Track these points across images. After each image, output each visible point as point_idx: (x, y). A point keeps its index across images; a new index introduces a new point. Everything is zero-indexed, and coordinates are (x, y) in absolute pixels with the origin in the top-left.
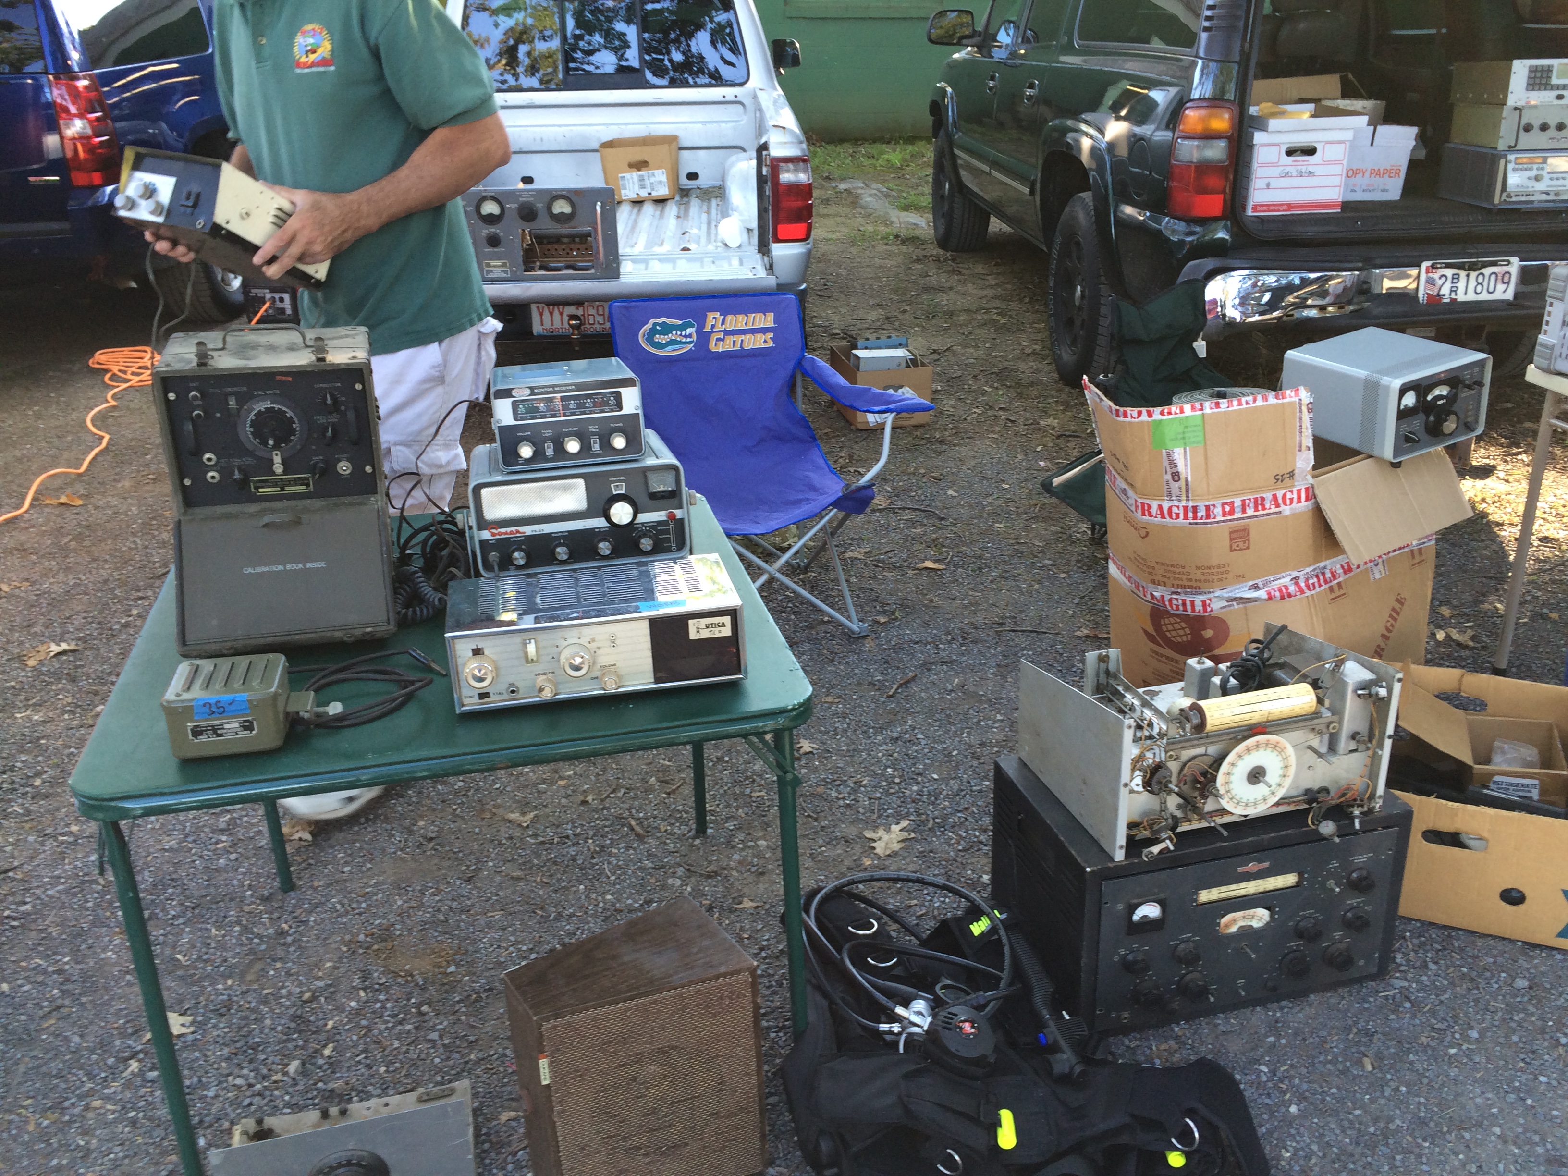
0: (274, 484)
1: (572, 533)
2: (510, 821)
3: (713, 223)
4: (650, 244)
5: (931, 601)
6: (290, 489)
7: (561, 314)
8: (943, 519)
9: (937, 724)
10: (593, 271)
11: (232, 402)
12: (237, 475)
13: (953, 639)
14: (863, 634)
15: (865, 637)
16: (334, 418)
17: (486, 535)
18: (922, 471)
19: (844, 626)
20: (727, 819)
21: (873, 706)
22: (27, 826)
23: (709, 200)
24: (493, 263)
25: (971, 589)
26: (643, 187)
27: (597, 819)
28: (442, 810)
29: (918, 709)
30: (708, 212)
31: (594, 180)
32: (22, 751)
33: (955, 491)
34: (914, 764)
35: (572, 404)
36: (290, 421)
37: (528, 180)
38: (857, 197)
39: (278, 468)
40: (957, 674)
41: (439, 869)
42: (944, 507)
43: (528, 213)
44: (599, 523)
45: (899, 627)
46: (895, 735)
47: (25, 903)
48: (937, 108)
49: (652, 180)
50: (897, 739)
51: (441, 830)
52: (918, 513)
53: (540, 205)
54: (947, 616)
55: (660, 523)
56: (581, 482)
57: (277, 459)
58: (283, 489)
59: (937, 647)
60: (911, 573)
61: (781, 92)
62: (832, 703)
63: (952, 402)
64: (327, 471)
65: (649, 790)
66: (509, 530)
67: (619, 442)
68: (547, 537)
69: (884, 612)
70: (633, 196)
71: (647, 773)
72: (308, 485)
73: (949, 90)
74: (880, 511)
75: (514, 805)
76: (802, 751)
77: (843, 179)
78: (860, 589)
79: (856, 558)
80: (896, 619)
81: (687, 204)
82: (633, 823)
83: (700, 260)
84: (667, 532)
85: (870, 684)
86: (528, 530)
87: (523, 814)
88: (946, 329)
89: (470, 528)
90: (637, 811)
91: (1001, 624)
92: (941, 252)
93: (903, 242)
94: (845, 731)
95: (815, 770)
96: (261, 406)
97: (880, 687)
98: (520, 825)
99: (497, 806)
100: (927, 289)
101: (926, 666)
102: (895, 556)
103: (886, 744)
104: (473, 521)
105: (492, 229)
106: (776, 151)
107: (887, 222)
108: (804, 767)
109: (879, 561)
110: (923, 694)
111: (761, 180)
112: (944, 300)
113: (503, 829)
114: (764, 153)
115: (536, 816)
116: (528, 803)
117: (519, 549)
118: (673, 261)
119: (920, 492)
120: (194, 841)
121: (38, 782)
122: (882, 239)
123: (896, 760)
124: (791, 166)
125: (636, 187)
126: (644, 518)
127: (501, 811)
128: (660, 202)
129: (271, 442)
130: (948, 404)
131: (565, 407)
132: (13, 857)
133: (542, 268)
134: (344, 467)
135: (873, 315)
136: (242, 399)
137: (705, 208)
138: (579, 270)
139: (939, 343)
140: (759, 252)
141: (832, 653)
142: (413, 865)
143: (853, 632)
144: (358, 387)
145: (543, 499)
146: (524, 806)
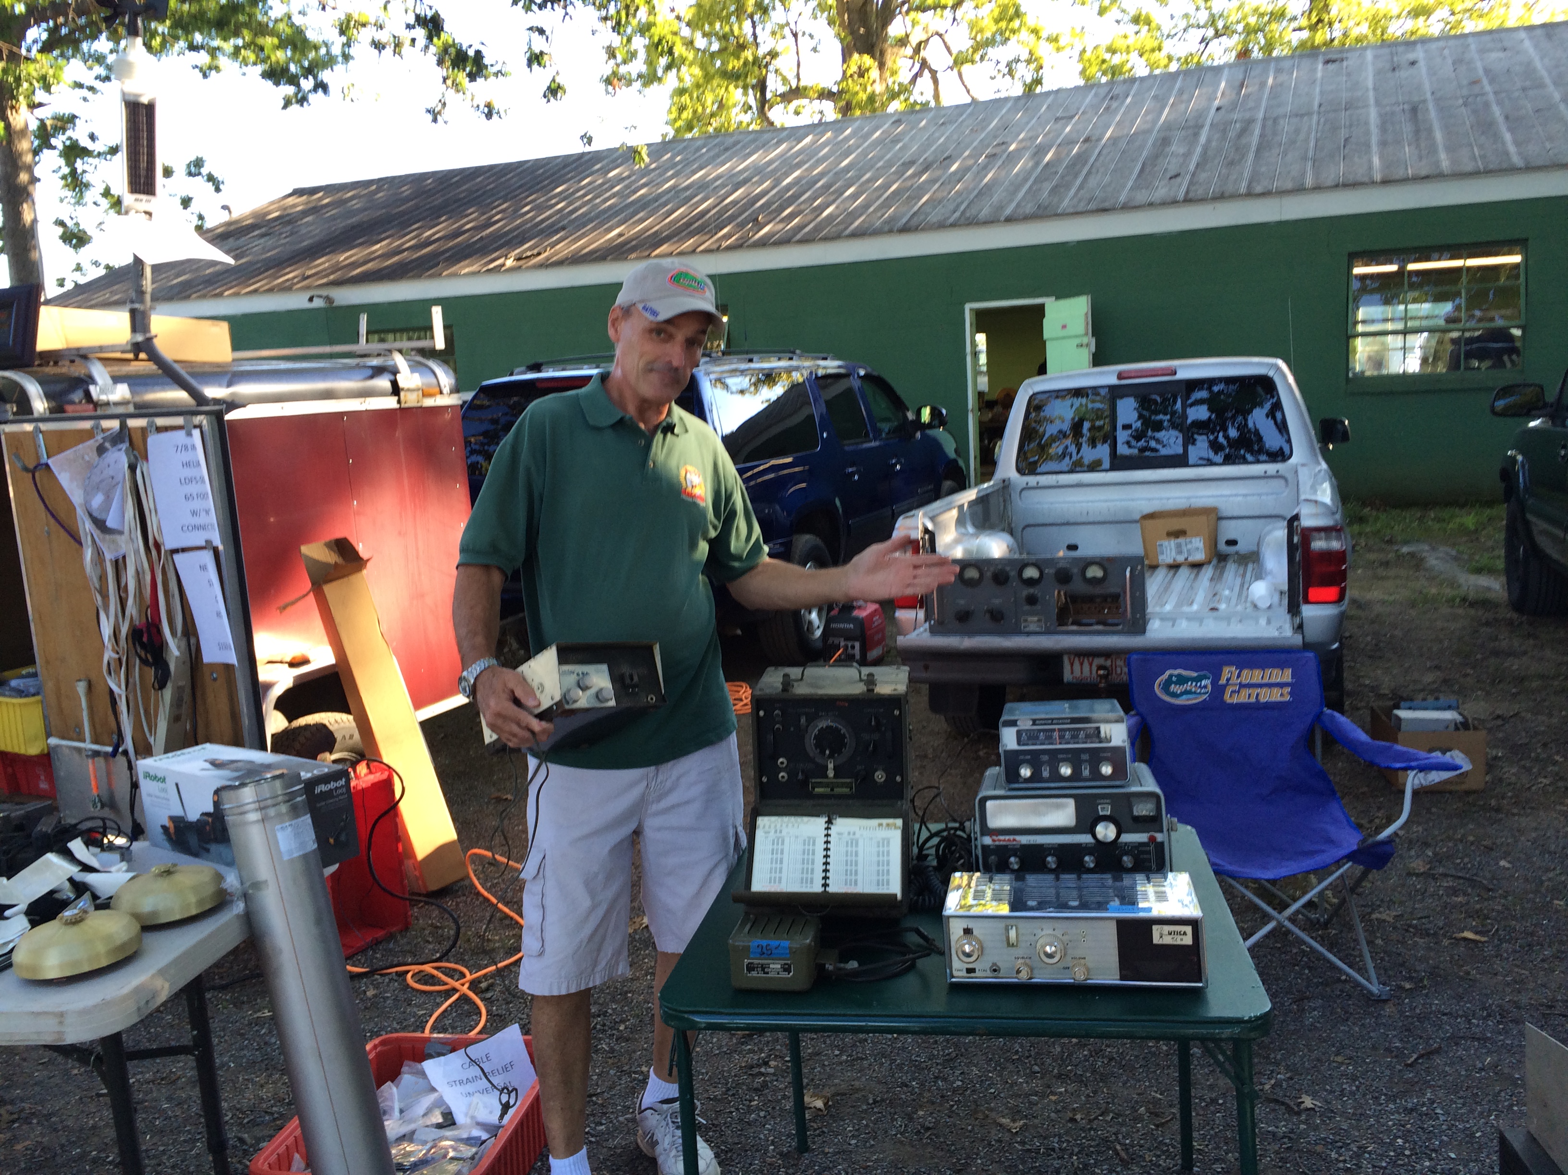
0: (826, 785)
1: (1062, 846)
2: (1001, 1125)
3: (1246, 587)
4: (1179, 604)
5: (1468, 973)
6: (838, 791)
7: (1091, 665)
8: (1490, 890)
9: (1461, 1101)
10: (1120, 627)
11: (803, 720)
12: (800, 776)
13: (1489, 1015)
14: (1384, 998)
15: (1385, 1001)
16: (876, 736)
17: (987, 840)
18: (1471, 838)
19: (1363, 987)
20: (1217, 1160)
21: (1388, 1072)
22: (610, 1061)
23: (1246, 565)
24: (1030, 619)
25: (1518, 966)
26: (1180, 552)
27: (1083, 1138)
28: (941, 1105)
29: (1440, 1083)
30: (1244, 576)
31: (1133, 546)
32: (613, 1000)
33: (1509, 862)
34: (1430, 1139)
35: (1068, 735)
36: (844, 736)
37: (1073, 547)
38: (1422, 560)
39: (831, 773)
40: (1489, 1053)
41: (932, 1158)
42: (1493, 878)
43: (1063, 577)
44: (1086, 839)
45: (1427, 995)
46: (1410, 1105)
47: (602, 1124)
48: (1507, 474)
49: (1189, 546)
50: (1412, 1110)
51: (937, 1122)
52: (1462, 881)
53: (1075, 570)
54: (1484, 991)
55: (1141, 844)
56: (1071, 802)
57: (831, 766)
58: (832, 790)
59: (1469, 1022)
60: (1446, 942)
61: (1324, 465)
62: (1342, 1063)
63: (1514, 770)
64: (868, 777)
65: (1138, 1119)
66: (1007, 837)
67: (1107, 770)
68: (1040, 847)
69: (1410, 979)
70: (1170, 561)
71: (1137, 1102)
72: (851, 788)
73: (1520, 458)
74: (1418, 875)
75: (1006, 1111)
76: (1303, 1106)
77: (1406, 542)
78: (1385, 952)
79: (1384, 921)
80: (1424, 987)
81: (1224, 567)
82: (1118, 1147)
83: (1228, 619)
84: (1149, 853)
85: (1386, 1050)
86: (1024, 840)
87: (1014, 1121)
88: (1515, 695)
89: (975, 833)
90: (1124, 1137)
91: (1550, 1007)
92: (1515, 616)
93: (1472, 604)
94: (1353, 1093)
95: (1316, 1128)
96: (823, 724)
97: (1399, 1055)
98: (1009, 1131)
99: (991, 1110)
100: (1496, 653)
101: (1455, 1040)
102: (1430, 922)
103: (1399, 1113)
104: (977, 828)
105: (1031, 591)
106: (1307, 522)
107: (1453, 584)
108: (1303, 1123)
109: (1410, 926)
110: (1447, 1069)
111: (1292, 548)
112: (1514, 665)
113: (993, 1132)
114: (1295, 524)
115: (1025, 1124)
116: (1019, 1112)
117: (1015, 855)
118: (1201, 620)
119: (1466, 860)
120: (733, 1095)
121: (622, 1028)
122: (1448, 601)
123: (1409, 1131)
124: (1323, 534)
125: (1174, 553)
126: (1127, 838)
127: (993, 1115)
128: (1197, 566)
129: (827, 752)
130: (1510, 772)
131: (1062, 737)
132: (597, 1085)
133: (1073, 624)
134: (880, 776)
135: (1429, 678)
136: (811, 719)
137: (1241, 571)
138: (1108, 625)
139: (1504, 709)
140: (1289, 612)
141: (1346, 1012)
142: (909, 1149)
143: (1370, 992)
144: (897, 712)
145: (1036, 812)
146: (1015, 1113)
